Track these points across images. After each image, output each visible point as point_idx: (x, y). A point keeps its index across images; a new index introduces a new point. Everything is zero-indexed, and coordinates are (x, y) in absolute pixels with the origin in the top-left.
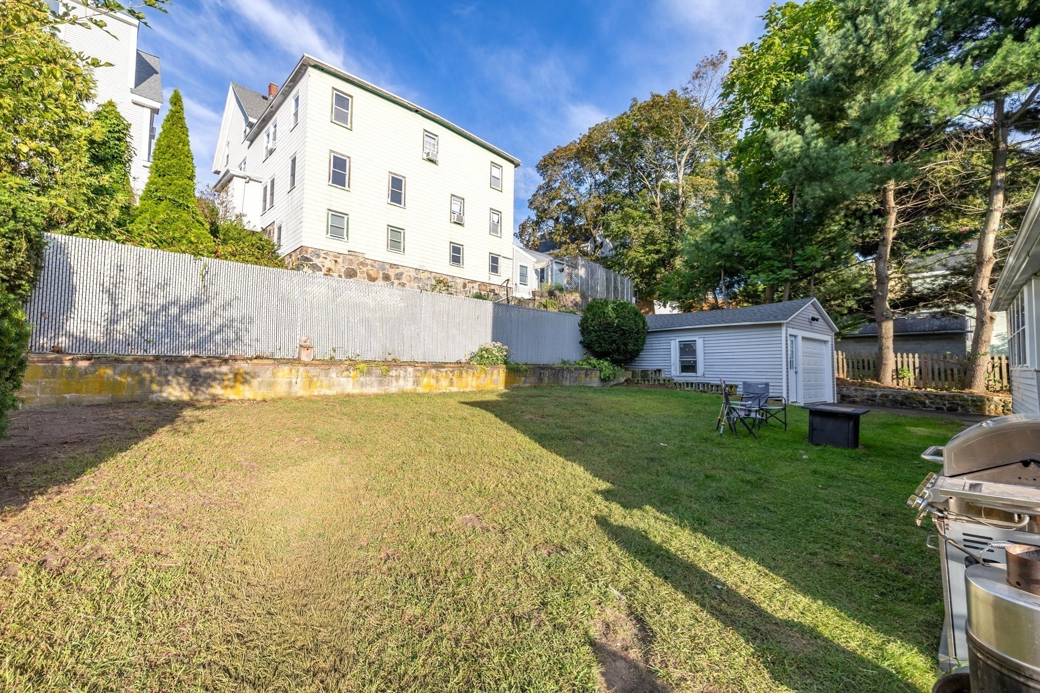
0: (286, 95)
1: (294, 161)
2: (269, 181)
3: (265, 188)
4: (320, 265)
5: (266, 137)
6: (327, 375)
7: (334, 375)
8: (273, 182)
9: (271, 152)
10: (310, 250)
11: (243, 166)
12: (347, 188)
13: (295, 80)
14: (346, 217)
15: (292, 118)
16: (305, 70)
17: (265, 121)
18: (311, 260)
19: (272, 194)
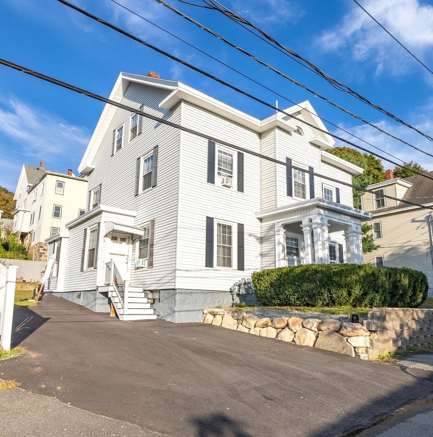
0: (40, 181)
1: (41, 208)
2: (33, 212)
3: (32, 215)
4: (46, 249)
5: (34, 193)
6: (26, 285)
7: (28, 286)
8: (34, 213)
9: (35, 201)
10: (43, 244)
11: (25, 201)
12: (60, 218)
13: (43, 177)
14: (59, 229)
15: (42, 190)
16: (46, 175)
17: (34, 187)
18: (43, 247)
19: (33, 218)
